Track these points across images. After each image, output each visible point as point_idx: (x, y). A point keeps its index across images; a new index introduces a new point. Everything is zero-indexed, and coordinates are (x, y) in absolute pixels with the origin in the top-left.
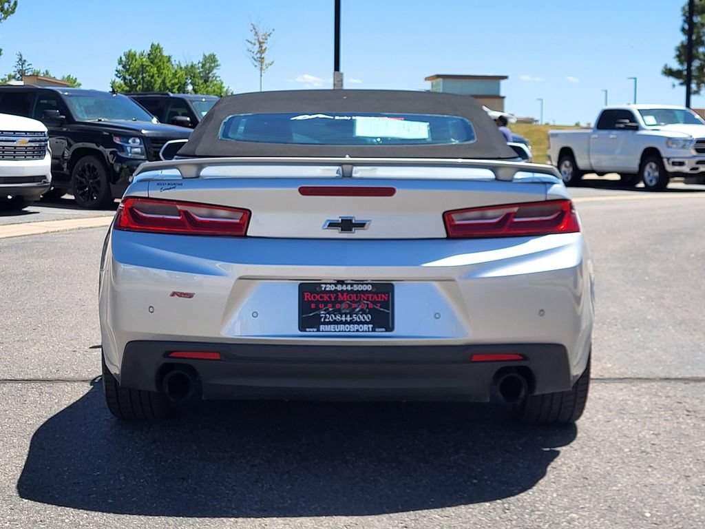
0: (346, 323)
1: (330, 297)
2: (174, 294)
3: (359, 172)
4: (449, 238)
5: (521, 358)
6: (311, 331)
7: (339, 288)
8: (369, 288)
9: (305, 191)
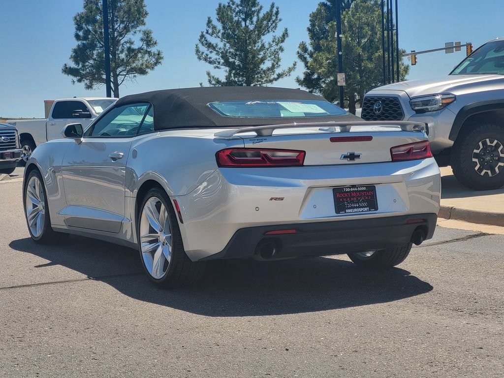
0: (356, 207)
1: (348, 195)
2: (271, 199)
3: (354, 129)
4: (393, 161)
5: (422, 221)
6: (342, 213)
7: (352, 189)
8: (364, 189)
9: (333, 140)
